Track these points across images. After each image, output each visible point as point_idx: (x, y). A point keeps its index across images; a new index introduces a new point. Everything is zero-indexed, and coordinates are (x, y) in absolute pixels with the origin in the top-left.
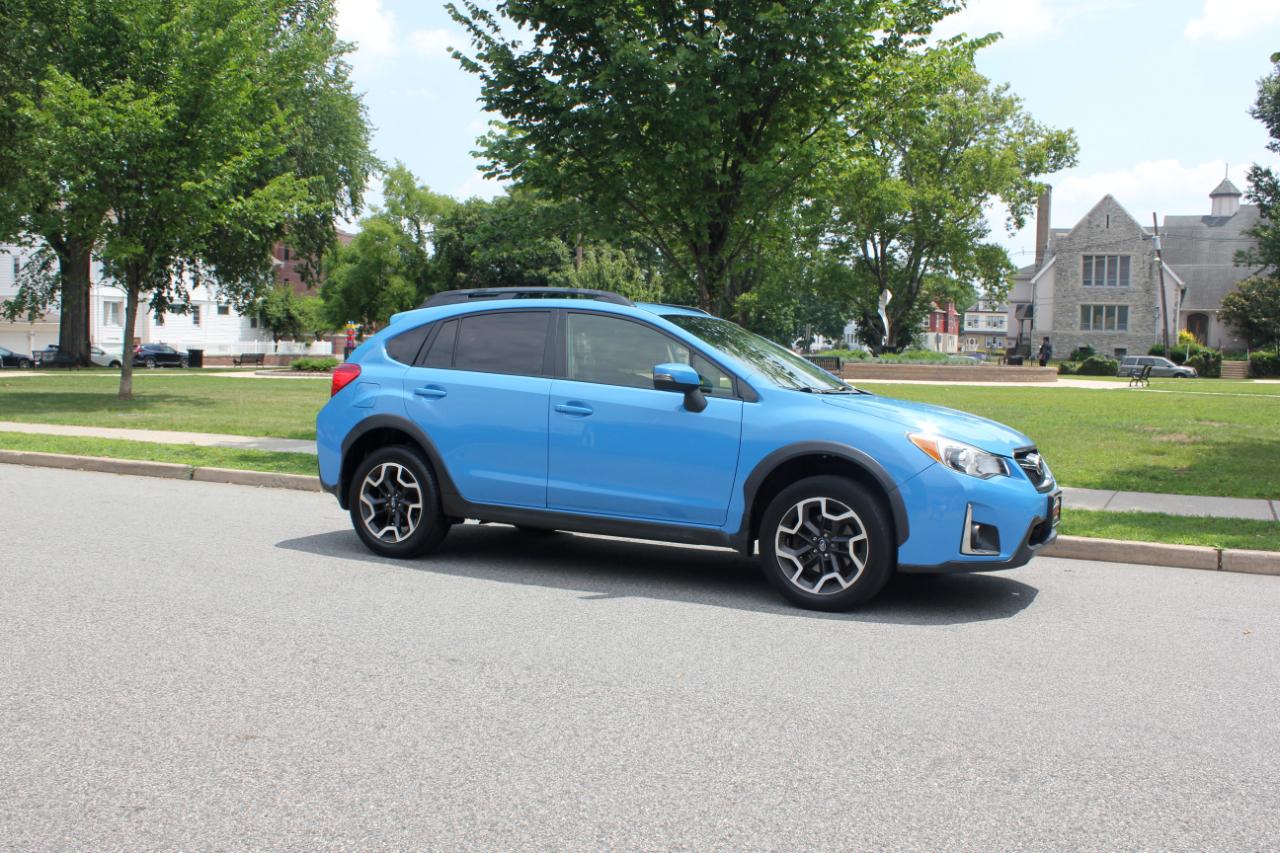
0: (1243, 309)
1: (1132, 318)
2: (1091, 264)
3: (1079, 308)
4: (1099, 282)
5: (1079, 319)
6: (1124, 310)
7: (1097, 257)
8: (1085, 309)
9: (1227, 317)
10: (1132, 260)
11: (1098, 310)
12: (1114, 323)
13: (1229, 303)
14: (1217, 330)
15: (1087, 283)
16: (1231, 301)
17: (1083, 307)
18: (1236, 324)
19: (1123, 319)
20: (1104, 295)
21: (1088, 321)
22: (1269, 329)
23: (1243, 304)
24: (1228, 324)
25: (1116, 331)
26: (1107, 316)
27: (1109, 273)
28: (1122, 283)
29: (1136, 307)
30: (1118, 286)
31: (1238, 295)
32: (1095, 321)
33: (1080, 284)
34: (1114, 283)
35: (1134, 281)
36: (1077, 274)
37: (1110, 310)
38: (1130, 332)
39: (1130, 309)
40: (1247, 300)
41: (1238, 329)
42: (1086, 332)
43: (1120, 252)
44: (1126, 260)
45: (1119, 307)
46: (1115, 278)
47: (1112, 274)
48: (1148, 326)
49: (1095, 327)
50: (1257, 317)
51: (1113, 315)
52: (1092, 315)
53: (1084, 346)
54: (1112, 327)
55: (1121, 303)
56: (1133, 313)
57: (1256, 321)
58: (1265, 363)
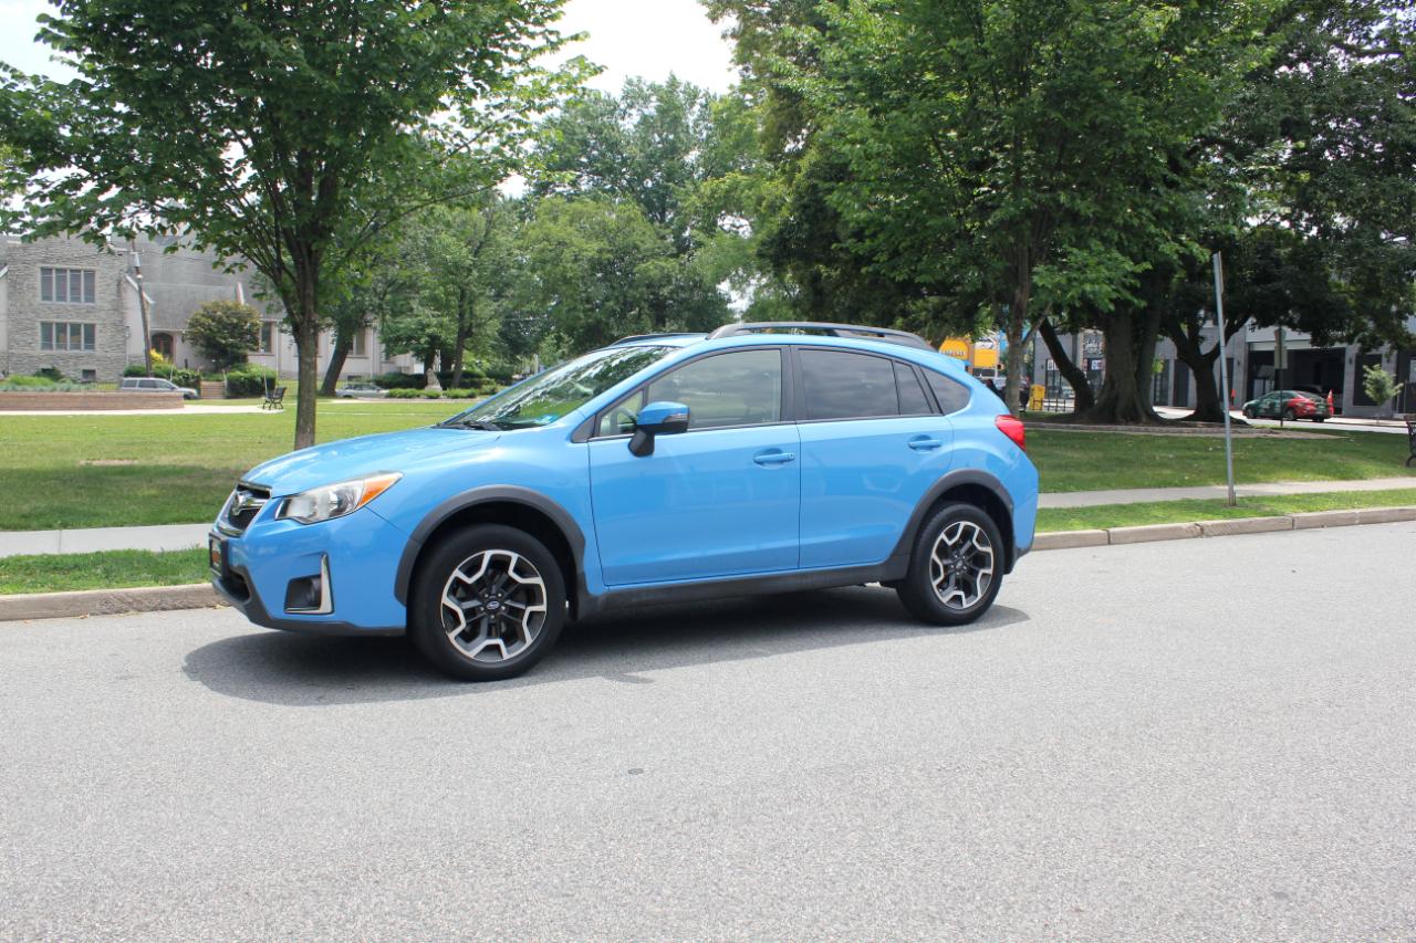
0: (210, 330)
1: (100, 337)
2: (50, 279)
3: (38, 325)
4: (62, 298)
5: (39, 338)
6: (90, 329)
7: (58, 270)
8: (46, 327)
9: (194, 339)
10: (97, 276)
11: (62, 328)
12: (80, 341)
13: (195, 323)
14: (181, 349)
15: (47, 297)
16: (197, 320)
17: (43, 324)
18: (202, 345)
19: (90, 338)
20: (69, 311)
21: (51, 340)
22: (235, 350)
23: (209, 325)
24: (194, 344)
25: (83, 352)
26: (72, 335)
27: (73, 289)
28: (87, 300)
29: (104, 326)
30: (83, 304)
31: (203, 315)
32: (58, 340)
33: (39, 299)
34: (78, 300)
35: (101, 298)
36: (34, 288)
37: (76, 329)
38: (98, 352)
39: (98, 328)
40: (213, 320)
41: (203, 349)
42: (48, 352)
43: (84, 266)
44: (90, 275)
45: (86, 325)
46: (79, 294)
47: (75, 289)
48: (118, 346)
49: (59, 347)
50: (225, 339)
51: (79, 333)
52: (54, 333)
53: (49, 367)
54: (78, 347)
55: (87, 322)
56: (101, 331)
57: (223, 341)
58: (243, 383)
